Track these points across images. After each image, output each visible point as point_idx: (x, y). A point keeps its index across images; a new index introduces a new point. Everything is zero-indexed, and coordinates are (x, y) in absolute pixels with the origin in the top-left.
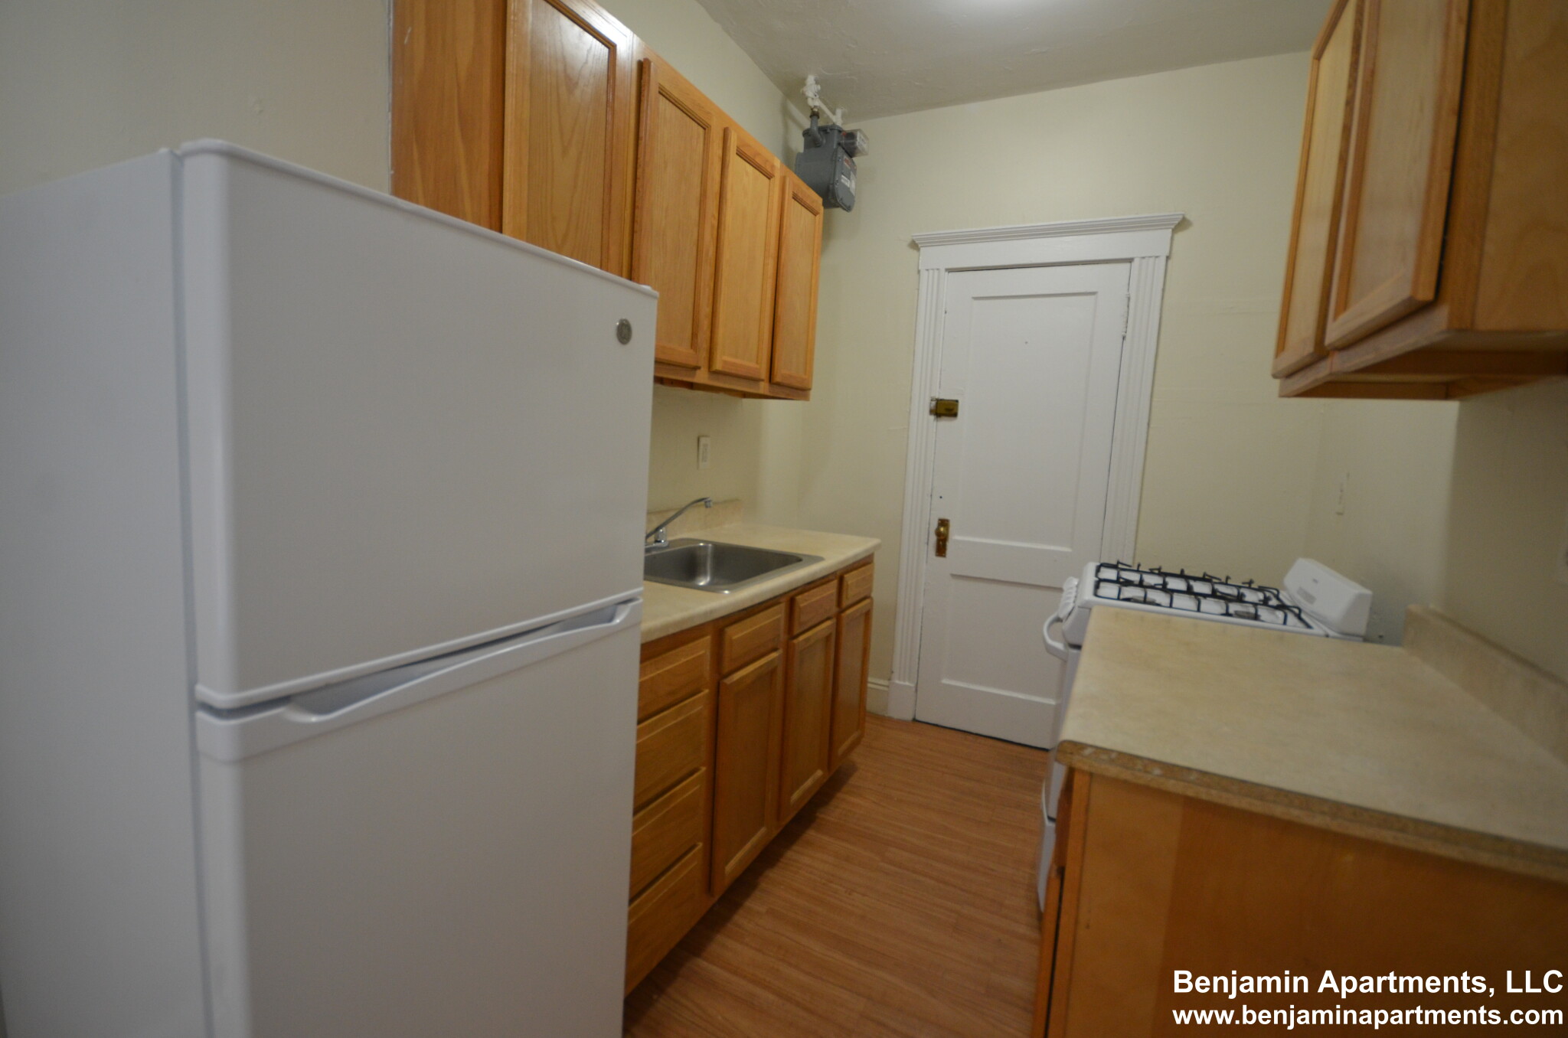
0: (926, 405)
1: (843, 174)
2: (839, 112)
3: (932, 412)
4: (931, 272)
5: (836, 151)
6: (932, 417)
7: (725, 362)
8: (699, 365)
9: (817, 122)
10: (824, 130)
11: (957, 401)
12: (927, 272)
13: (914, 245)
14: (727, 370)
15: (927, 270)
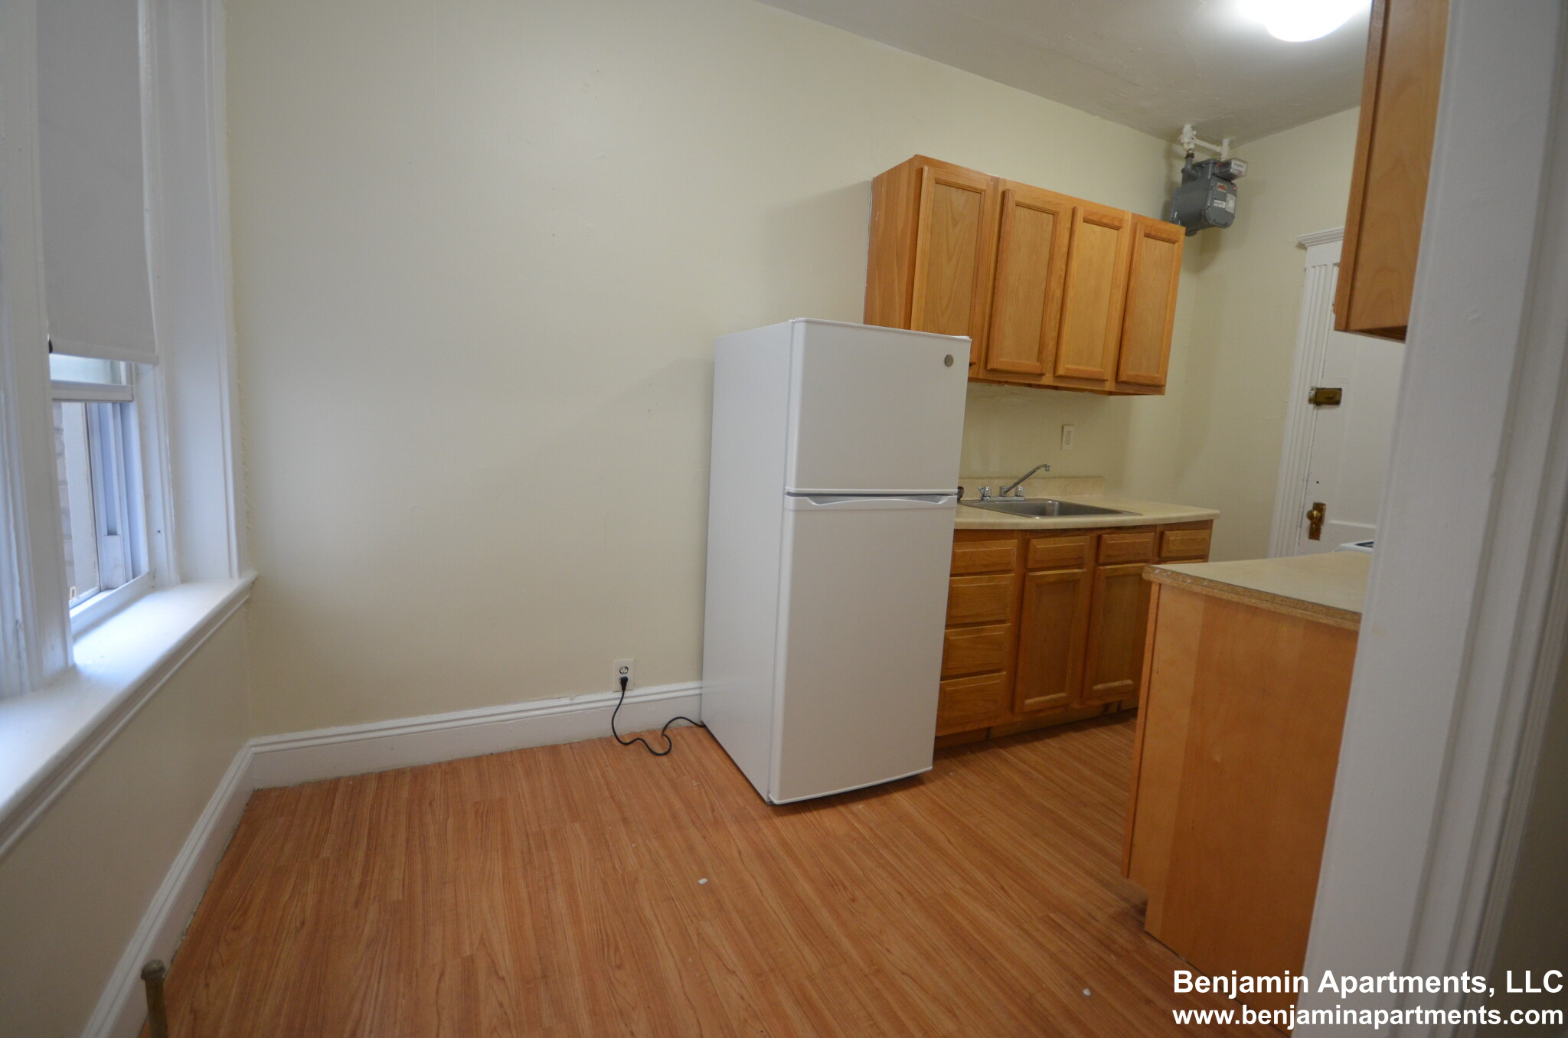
0: (1307, 393)
1: (1216, 199)
2: (1226, 142)
3: (1311, 401)
4: (1318, 268)
5: (1209, 180)
6: (1312, 406)
7: (1068, 369)
8: (1044, 372)
9: (1192, 161)
10: (1200, 166)
11: (1340, 390)
12: (1313, 269)
13: (1302, 246)
14: (1069, 374)
15: (1314, 267)
